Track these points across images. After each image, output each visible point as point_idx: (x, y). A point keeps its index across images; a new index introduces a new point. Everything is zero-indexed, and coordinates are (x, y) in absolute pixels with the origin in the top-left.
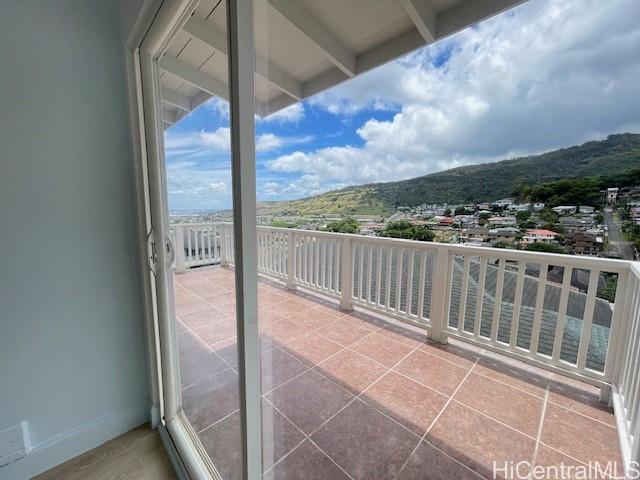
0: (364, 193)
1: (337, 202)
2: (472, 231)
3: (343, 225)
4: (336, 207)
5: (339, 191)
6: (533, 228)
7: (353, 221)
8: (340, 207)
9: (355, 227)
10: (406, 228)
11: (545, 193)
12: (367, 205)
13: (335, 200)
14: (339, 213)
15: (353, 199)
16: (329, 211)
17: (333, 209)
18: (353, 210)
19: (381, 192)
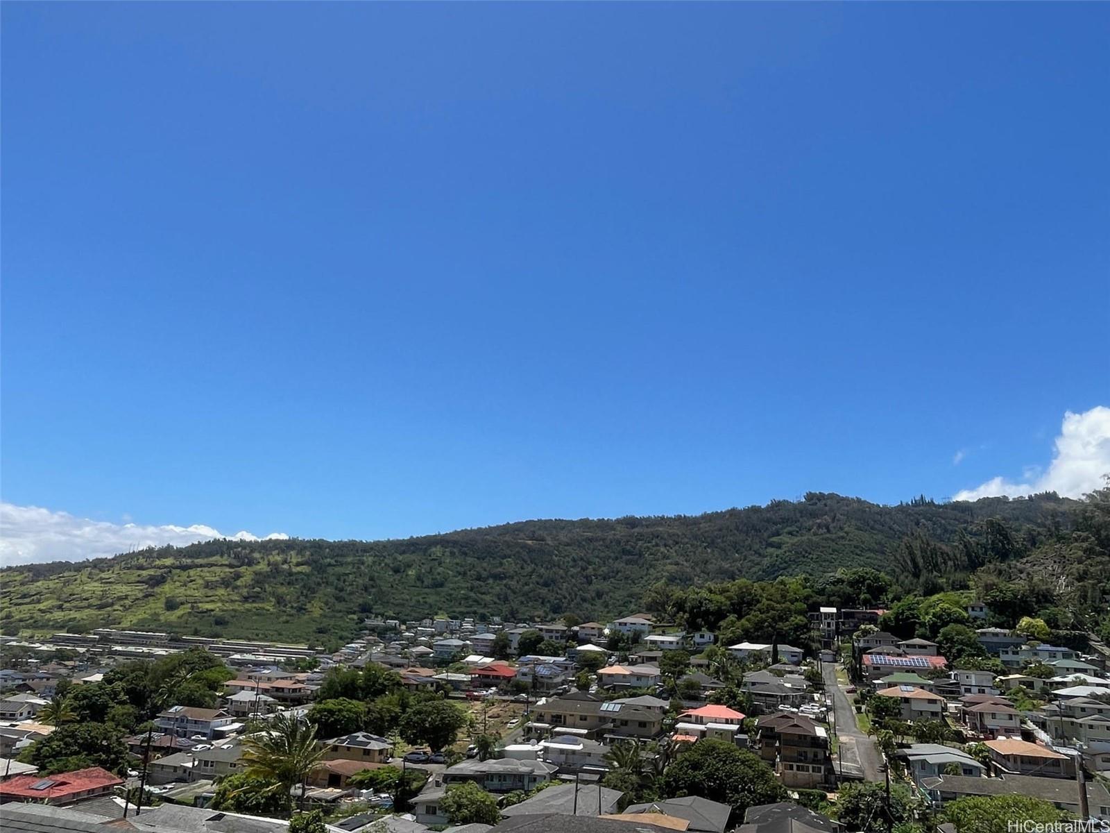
0: (263, 567)
1: (167, 589)
2: (564, 708)
3: (169, 673)
4: (157, 606)
5: (180, 553)
6: (695, 698)
7: (208, 662)
8: (171, 605)
9: (214, 686)
10: (380, 692)
11: (712, 607)
12: (269, 606)
13: (158, 581)
14: (168, 627)
15: (225, 583)
16: (130, 619)
17: (141, 614)
18: (220, 622)
19: (320, 569)
